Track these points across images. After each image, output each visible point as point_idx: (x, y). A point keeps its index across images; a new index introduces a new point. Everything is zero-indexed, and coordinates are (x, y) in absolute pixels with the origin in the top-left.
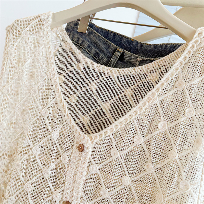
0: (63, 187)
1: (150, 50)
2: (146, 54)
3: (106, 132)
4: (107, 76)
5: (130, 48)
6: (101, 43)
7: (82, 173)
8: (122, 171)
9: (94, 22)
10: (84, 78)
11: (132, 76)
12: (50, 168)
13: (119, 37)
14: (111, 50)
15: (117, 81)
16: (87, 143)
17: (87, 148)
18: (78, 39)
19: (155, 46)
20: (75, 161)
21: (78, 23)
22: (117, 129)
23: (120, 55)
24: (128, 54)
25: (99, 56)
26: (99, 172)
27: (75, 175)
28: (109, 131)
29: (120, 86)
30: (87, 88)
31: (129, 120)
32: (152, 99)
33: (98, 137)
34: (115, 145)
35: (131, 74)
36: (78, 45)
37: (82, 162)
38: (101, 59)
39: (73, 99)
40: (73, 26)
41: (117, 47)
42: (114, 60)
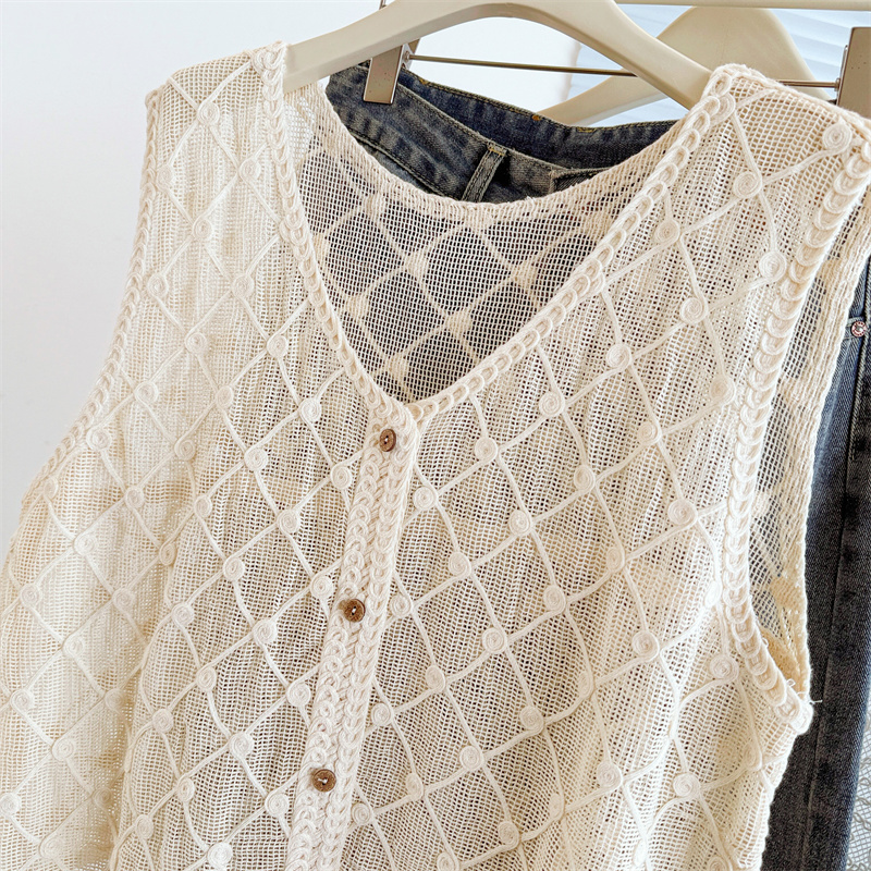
0: (340, 560)
1: (590, 148)
2: (580, 160)
3: (459, 390)
4: (458, 228)
5: (529, 143)
6: (437, 133)
7: (393, 512)
8: (509, 498)
9: (415, 68)
10: (389, 238)
11: (532, 223)
12: (298, 509)
13: (495, 112)
14: (469, 151)
15: (488, 243)
16: (404, 425)
17: (406, 439)
18: (367, 123)
19: (607, 134)
20: (372, 480)
21: (366, 73)
22: (491, 380)
23: (497, 165)
24: (522, 162)
25: (433, 174)
26: (442, 509)
27: (373, 521)
28: (468, 388)
29: (499, 259)
30: (401, 269)
31: (524, 350)
32: (589, 282)
33: (437, 407)
34: (487, 425)
35: (530, 217)
36: (367, 142)
37: (391, 480)
38: (441, 181)
39: (360, 306)
40: (349, 84)
41: (489, 141)
42: (479, 183)
